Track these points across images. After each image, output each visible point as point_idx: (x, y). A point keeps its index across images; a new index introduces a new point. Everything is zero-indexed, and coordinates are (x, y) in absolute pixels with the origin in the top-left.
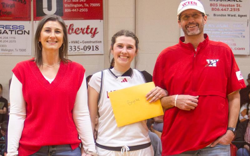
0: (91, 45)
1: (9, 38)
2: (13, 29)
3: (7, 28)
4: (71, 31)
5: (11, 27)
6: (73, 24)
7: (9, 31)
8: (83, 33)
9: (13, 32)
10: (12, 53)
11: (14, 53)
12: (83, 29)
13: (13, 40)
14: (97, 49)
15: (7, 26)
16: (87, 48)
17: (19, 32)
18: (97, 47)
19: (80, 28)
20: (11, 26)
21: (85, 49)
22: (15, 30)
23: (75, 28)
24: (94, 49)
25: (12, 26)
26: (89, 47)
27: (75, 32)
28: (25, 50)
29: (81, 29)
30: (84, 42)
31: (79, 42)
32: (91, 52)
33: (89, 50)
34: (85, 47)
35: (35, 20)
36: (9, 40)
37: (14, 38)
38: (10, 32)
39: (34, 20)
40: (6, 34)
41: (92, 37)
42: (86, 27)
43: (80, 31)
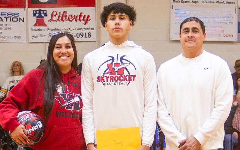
0: (84, 32)
1: (4, 25)
2: (8, 16)
3: (2, 15)
4: (64, 19)
5: (6, 15)
6: (66, 11)
7: (4, 18)
8: (76, 20)
9: (8, 19)
10: (7, 40)
11: (9, 40)
12: (76, 16)
13: (8, 27)
14: (89, 36)
15: (2, 14)
16: (80, 36)
17: (14, 19)
18: (90, 34)
19: (73, 16)
20: (6, 13)
21: (78, 36)
22: (10, 17)
23: (68, 15)
24: (87, 36)
25: (8, 14)
26: (82, 34)
27: (69, 19)
28: (19, 37)
29: (75, 16)
30: (77, 29)
31: (72, 29)
32: (83, 39)
33: (82, 37)
34: (78, 34)
35: (30, 8)
36: (4, 27)
37: (10, 25)
38: (6, 19)
39: (28, 8)
40: (2, 21)
41: (85, 24)
42: (79, 14)
43: (73, 18)
